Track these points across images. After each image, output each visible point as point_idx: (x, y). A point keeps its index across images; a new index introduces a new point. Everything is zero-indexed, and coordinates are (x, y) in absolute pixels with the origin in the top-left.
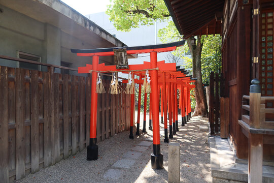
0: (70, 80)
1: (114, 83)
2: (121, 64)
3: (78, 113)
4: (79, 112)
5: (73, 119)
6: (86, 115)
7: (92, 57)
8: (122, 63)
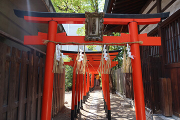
0: (9, 54)
1: (81, 59)
2: (91, 34)
3: (16, 103)
4: (18, 100)
5: (9, 114)
6: (26, 104)
7: (48, 22)
8: (94, 33)
